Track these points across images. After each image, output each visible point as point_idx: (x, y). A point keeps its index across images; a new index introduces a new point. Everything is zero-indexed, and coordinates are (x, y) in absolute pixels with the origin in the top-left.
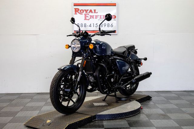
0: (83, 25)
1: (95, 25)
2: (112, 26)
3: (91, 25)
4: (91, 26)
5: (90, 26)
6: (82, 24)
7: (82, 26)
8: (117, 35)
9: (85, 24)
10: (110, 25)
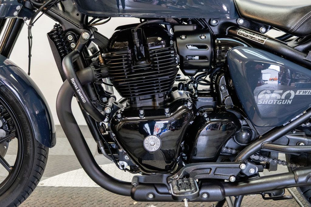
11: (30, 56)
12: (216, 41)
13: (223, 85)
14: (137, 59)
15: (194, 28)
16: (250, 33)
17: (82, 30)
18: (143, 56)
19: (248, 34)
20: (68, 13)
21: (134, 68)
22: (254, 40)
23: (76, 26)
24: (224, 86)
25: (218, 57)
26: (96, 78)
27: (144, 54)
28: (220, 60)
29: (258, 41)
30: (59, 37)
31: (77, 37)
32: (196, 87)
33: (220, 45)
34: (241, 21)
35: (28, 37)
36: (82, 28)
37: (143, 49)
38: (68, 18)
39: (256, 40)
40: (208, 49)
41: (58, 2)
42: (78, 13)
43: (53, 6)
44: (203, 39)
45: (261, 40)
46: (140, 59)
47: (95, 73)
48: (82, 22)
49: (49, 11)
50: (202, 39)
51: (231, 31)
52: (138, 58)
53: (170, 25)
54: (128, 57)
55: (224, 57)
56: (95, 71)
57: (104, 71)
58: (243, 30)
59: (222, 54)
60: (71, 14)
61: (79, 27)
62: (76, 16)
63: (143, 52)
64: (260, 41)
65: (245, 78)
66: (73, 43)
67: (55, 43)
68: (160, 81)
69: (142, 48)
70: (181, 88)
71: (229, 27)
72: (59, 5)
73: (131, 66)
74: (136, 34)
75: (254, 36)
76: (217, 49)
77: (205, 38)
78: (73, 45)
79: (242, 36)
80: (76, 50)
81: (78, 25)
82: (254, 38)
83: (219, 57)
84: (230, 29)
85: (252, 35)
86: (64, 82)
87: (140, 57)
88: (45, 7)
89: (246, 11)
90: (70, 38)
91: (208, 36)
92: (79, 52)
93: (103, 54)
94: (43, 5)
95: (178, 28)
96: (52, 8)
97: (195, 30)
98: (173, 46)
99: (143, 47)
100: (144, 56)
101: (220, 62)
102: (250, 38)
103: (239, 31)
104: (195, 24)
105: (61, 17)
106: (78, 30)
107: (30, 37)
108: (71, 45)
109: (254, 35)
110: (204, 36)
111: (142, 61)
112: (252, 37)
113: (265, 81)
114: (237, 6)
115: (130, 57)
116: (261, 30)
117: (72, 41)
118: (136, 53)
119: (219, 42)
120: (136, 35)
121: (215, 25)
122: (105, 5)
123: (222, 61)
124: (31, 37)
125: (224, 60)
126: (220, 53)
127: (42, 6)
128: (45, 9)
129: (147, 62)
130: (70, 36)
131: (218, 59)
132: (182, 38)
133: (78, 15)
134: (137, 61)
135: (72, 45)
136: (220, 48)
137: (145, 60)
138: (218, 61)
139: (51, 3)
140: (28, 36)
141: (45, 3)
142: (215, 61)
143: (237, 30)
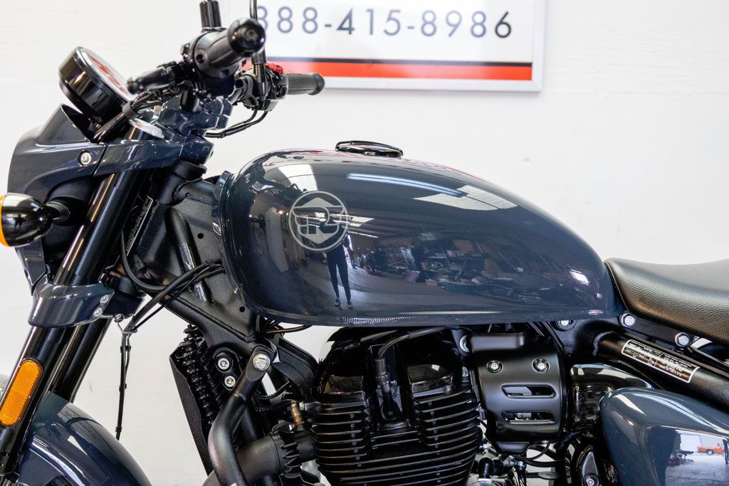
0: (298, 20)
1: (381, 24)
2: (503, 30)
3: (349, 17)
4: (350, 30)
5: (346, 26)
6: (285, 14)
7: (285, 25)
8: (534, 94)
9: (310, 14)
10: (491, 25)
11: (123, 387)
12: (572, 372)
13: (591, 474)
14: (384, 416)
15: (518, 341)
16: (653, 353)
17: (252, 345)
18: (399, 409)
19: (649, 355)
20: (219, 306)
21: (378, 441)
22: (665, 370)
23: (239, 337)
24: (593, 478)
25: (578, 409)
26: (286, 465)
27: (399, 405)
28: (583, 417)
29: (673, 374)
30: (197, 365)
31: (239, 361)
32: (521, 469)
33: (582, 381)
34: (629, 321)
35: (122, 349)
36: (253, 340)
37: (398, 392)
38: (220, 317)
39: (669, 371)
40: (554, 396)
41: (197, 282)
42: (243, 305)
43: (186, 290)
44: (543, 371)
45: (683, 372)
46: (391, 417)
47: (283, 454)
48: (251, 326)
49: (176, 302)
50: (539, 370)
51: (606, 343)
52: (387, 416)
53: (460, 331)
54: (362, 416)
55: (594, 410)
56: (283, 448)
57: (305, 446)
58: (637, 343)
59: (589, 401)
60: (227, 307)
61: (246, 339)
62: (238, 313)
63: (398, 400)
64: (681, 375)
65: (641, 449)
66: (231, 377)
67: (189, 377)
68: (441, 473)
69: (396, 391)
70: (486, 472)
71: (602, 335)
72: (199, 286)
73: (369, 437)
74: (381, 363)
75: (664, 361)
76: (576, 391)
77: (547, 365)
78: (230, 382)
79: (634, 358)
80: (236, 395)
81: (242, 334)
82: (666, 365)
83: (580, 410)
84: (602, 339)
85: (658, 358)
86: (208, 474)
87: (390, 413)
88: (169, 293)
89: (643, 299)
90: (224, 364)
91: (554, 361)
92: (244, 399)
93: (301, 405)
94: (163, 290)
95: (481, 343)
96: (183, 296)
97: (522, 347)
98: (470, 387)
99: (398, 388)
100: (401, 410)
101: (584, 423)
102: (653, 365)
103: (626, 345)
104: (521, 333)
105: (204, 316)
106: (243, 346)
107: (126, 348)
108: (226, 381)
109: (663, 357)
110: (543, 362)
111: (395, 422)
112: (659, 362)
113: (686, 453)
114: (619, 285)
115: (367, 415)
116: (678, 340)
117: (229, 371)
118: (381, 402)
119: (581, 372)
120: (382, 365)
121: (567, 329)
122: (306, 282)
123: (589, 418)
124: (128, 348)
125: (594, 418)
126: (583, 401)
127: (160, 291)
128: (167, 297)
129: (407, 424)
130: (223, 359)
131: (579, 415)
132: (492, 367)
133: (242, 309)
134: (384, 422)
135: (228, 381)
136: (583, 389)
137: (403, 420)
138: (577, 419)
139: (183, 284)
140: (121, 345)
141: (168, 286)
142: (571, 419)
143: (621, 343)
